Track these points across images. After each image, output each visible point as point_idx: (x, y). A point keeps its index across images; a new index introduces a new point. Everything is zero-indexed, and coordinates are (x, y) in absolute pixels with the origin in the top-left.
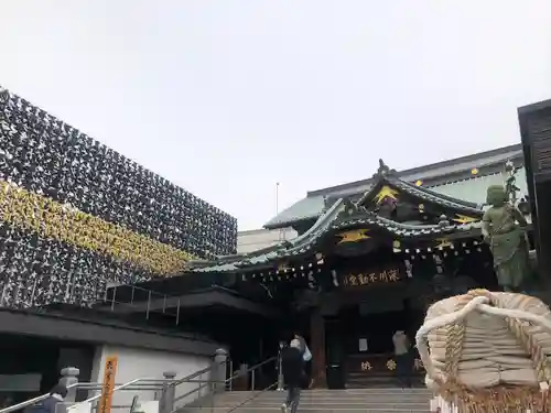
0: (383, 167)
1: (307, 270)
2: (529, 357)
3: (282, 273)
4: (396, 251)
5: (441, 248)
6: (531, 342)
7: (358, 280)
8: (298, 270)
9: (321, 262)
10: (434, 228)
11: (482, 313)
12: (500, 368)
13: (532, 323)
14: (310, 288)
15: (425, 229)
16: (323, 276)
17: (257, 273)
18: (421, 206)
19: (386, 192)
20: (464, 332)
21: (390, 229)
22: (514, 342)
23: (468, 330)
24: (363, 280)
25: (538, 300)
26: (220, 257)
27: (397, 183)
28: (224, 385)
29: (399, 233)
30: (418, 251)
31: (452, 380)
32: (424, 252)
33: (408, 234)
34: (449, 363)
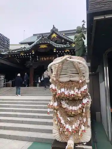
0: (54, 28)
1: (29, 55)
2: (78, 74)
3: (22, 55)
4: (54, 51)
5: (66, 52)
6: (79, 70)
7: (44, 59)
8: (27, 55)
9: (34, 53)
10: (65, 46)
11: (68, 60)
12: (70, 76)
13: (80, 63)
14: (30, 61)
15: (63, 46)
16: (34, 57)
17: (14, 55)
18: (63, 40)
19: (54, 35)
20: (62, 67)
21: (53, 45)
22: (75, 69)
23: (64, 66)
24: (45, 59)
25: (83, 58)
26: (3, 50)
27: (57, 33)
28: (3, 85)
29: (56, 46)
30: (60, 52)
31: (57, 80)
32: (62, 52)
33: (58, 47)
34: (57, 75)
